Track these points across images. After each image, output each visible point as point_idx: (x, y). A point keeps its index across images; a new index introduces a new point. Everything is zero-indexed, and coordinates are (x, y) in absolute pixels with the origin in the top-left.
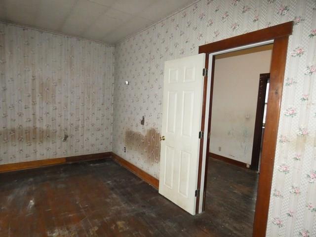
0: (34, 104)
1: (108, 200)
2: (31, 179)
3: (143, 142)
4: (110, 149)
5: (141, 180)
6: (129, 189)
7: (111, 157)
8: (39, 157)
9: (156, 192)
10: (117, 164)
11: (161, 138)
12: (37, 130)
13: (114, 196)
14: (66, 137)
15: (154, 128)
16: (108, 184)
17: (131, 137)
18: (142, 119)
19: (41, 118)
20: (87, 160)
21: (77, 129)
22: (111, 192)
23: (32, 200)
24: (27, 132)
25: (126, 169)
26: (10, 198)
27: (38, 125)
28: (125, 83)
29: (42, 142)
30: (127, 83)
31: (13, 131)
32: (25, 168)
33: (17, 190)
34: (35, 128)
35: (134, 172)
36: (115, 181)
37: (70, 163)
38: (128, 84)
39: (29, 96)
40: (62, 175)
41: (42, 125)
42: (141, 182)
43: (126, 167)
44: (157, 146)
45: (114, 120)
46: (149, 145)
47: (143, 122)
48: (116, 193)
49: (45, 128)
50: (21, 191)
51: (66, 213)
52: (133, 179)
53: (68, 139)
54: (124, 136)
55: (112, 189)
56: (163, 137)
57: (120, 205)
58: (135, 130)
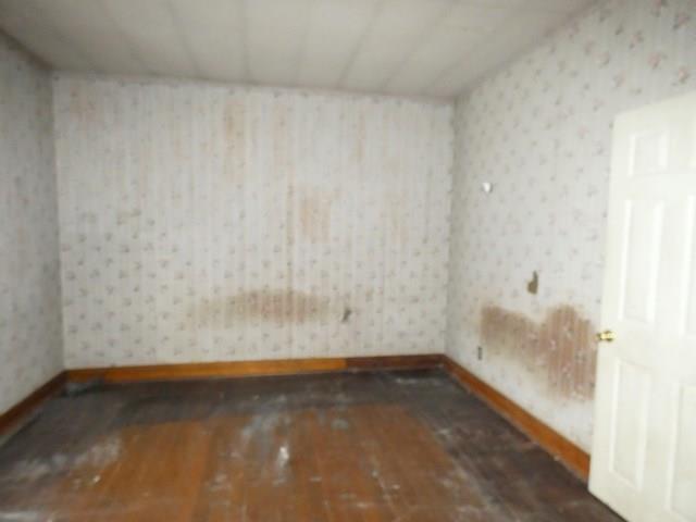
0: (290, 242)
1: (447, 483)
2: (282, 399)
3: (536, 341)
4: (439, 348)
5: (527, 440)
6: (499, 463)
7: (441, 366)
8: (296, 353)
9: (581, 488)
10: (457, 385)
11: (599, 335)
12: (295, 296)
13: (463, 474)
14: (347, 313)
15: (571, 304)
16: (443, 437)
17: (497, 324)
18: (530, 278)
19: (302, 272)
20: (387, 369)
21: (369, 296)
22: (452, 460)
23: (283, 445)
24: (277, 299)
25: (483, 405)
26: (247, 433)
27: (296, 287)
28: (482, 189)
29: (301, 320)
30: (487, 187)
31: (254, 295)
32: (272, 372)
33: (257, 419)
34: (291, 293)
35: (506, 415)
36: (459, 431)
37: (355, 370)
38: (491, 190)
39: (281, 227)
40: (341, 397)
41: (303, 287)
42: (528, 446)
43: (482, 397)
44: (580, 354)
45: (451, 279)
46: (554, 348)
47: (533, 287)
48: (466, 468)
49: (308, 292)
50: (265, 422)
51: (353, 496)
52: (507, 435)
53: (352, 317)
54: (477, 318)
55: (454, 453)
56: (607, 332)
57: (479, 505)
58: (508, 305)
